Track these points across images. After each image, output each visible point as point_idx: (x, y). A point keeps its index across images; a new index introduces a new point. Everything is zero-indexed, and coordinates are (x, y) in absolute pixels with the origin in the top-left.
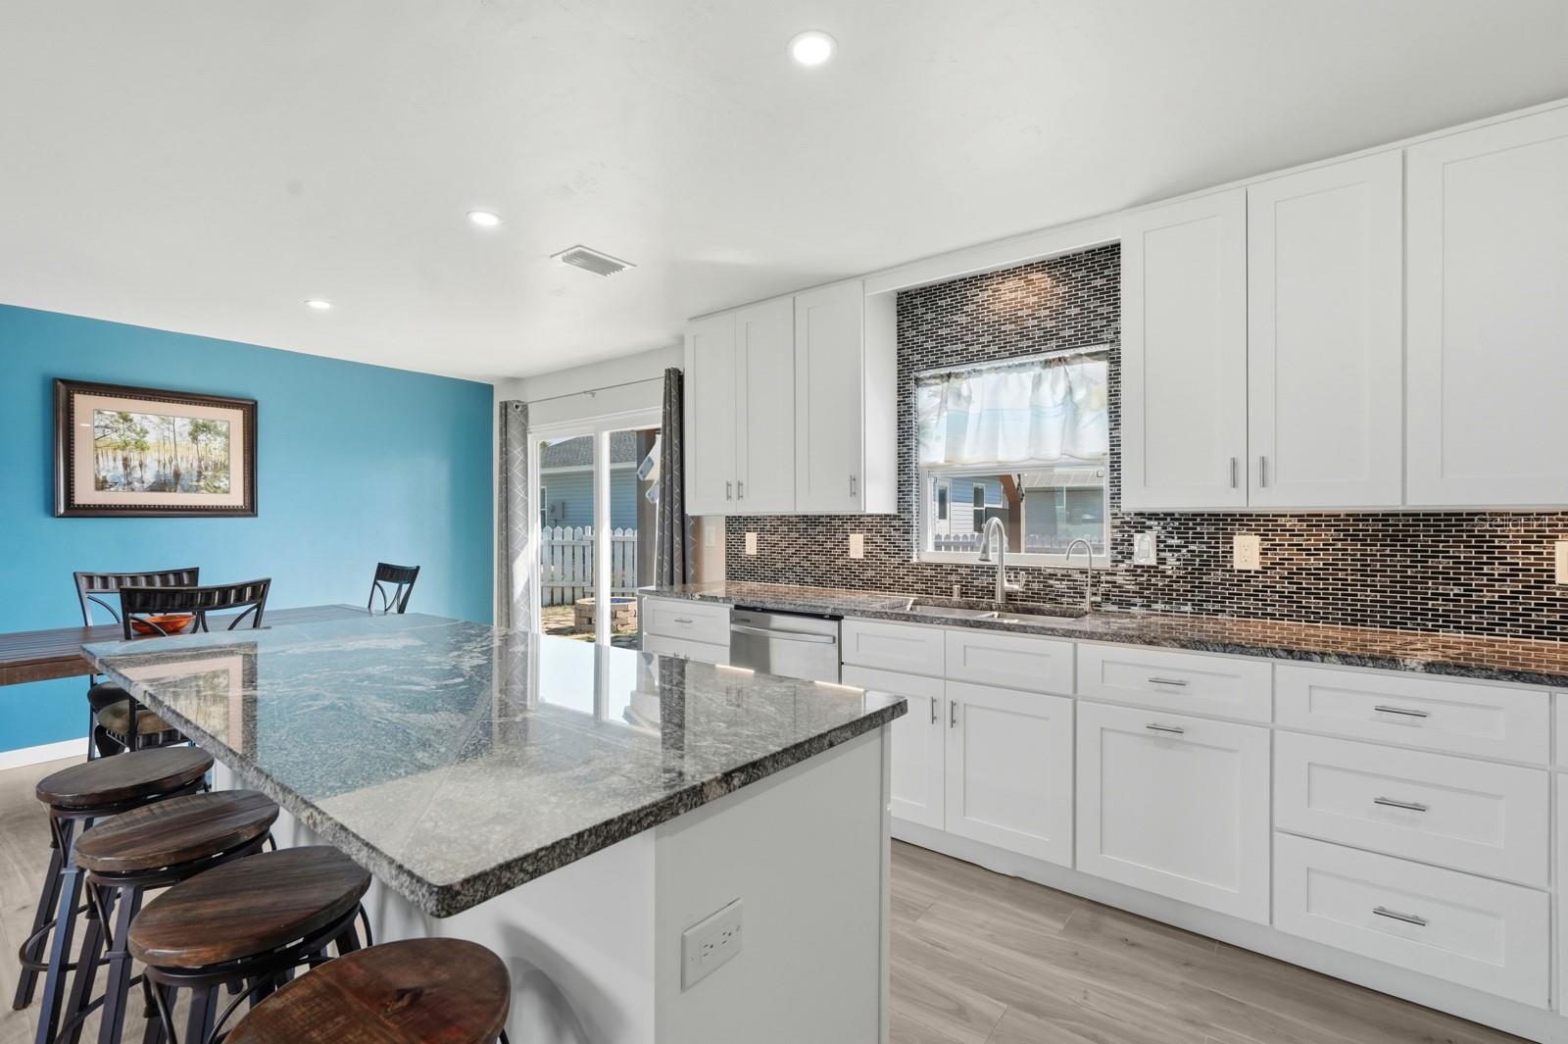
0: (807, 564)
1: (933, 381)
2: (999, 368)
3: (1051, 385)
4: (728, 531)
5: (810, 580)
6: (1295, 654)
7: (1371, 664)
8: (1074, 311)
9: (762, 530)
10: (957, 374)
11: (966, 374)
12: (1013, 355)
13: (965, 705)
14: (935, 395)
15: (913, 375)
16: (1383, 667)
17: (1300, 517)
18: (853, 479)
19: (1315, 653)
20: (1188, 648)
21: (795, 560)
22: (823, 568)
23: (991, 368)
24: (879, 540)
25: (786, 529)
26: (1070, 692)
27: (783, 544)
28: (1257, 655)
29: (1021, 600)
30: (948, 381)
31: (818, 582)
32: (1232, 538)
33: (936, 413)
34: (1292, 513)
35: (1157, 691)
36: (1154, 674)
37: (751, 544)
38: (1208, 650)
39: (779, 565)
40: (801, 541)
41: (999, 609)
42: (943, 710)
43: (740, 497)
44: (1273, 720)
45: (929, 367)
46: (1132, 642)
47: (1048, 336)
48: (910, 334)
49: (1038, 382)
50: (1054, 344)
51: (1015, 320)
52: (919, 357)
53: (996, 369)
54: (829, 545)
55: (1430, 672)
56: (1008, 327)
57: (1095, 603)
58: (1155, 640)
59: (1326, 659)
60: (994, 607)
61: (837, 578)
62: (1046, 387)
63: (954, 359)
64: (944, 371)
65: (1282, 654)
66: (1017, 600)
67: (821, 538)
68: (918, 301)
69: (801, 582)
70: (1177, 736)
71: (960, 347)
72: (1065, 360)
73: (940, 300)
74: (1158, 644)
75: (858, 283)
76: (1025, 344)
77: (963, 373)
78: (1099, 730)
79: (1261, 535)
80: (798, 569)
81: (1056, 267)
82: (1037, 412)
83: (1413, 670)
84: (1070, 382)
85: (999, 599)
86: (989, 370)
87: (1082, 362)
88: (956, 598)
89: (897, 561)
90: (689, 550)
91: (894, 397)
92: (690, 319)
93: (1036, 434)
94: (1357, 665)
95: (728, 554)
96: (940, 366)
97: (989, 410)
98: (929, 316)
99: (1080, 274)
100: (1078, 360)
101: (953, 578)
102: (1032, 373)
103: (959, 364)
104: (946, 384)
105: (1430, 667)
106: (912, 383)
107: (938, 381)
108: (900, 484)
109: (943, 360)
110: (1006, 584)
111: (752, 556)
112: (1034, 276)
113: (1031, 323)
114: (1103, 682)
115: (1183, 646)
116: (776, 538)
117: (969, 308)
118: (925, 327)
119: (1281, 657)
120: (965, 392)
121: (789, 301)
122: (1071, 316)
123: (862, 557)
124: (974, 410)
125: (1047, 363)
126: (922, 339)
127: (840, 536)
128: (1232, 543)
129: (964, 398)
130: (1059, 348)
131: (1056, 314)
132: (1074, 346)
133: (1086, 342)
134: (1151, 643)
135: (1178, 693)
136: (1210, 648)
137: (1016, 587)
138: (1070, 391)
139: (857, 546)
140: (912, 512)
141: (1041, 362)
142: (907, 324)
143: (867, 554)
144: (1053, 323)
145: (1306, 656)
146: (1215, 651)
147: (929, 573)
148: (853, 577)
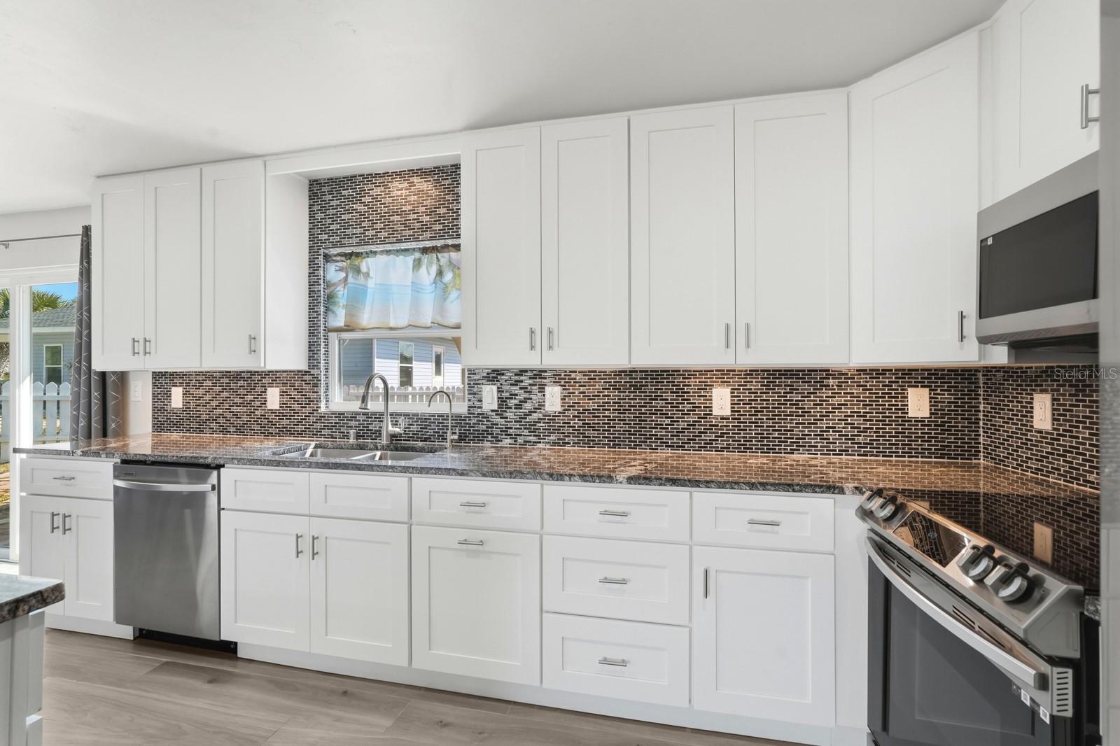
0: (229, 415)
1: (339, 258)
2: (390, 251)
3: (427, 268)
4: (154, 385)
5: (232, 429)
6: (554, 476)
7: (597, 481)
8: (443, 210)
9: (188, 385)
10: (358, 253)
11: (365, 255)
12: (399, 241)
13: (326, 538)
14: (341, 269)
15: (322, 251)
16: (605, 482)
17: (584, 373)
18: (253, 338)
19: (566, 475)
20: (487, 477)
21: (219, 411)
22: (245, 418)
23: (383, 251)
24: (293, 393)
25: (210, 383)
26: (405, 519)
27: (207, 397)
28: (531, 479)
29: (404, 440)
30: (350, 259)
31: (240, 431)
32: (544, 388)
33: (343, 285)
34: (580, 370)
35: (467, 512)
36: (465, 499)
37: (177, 398)
38: (500, 477)
39: (204, 417)
40: (225, 394)
41: (383, 448)
42: (305, 545)
43: (145, 353)
44: (542, 527)
45: (334, 246)
46: (449, 474)
47: (425, 228)
48: (319, 216)
49: (417, 264)
50: (428, 234)
51: (401, 213)
52: (326, 237)
53: (387, 251)
54: (250, 398)
55: (630, 484)
56: (395, 218)
57: (454, 440)
58: (465, 472)
59: (572, 479)
60: (379, 448)
61: (257, 427)
62: (423, 269)
63: (355, 240)
64: (348, 250)
65: (547, 477)
66: (401, 440)
67: (242, 391)
68: (325, 189)
69: (225, 431)
70: (480, 548)
71: (359, 231)
72: (437, 249)
73: (343, 190)
74: (467, 475)
75: (259, 162)
76: (408, 233)
77: (362, 253)
78: (428, 548)
79: (561, 386)
80: (221, 420)
81: (431, 175)
82: (416, 288)
83: (621, 482)
84: (440, 266)
85: (385, 441)
86: (382, 252)
87: (449, 252)
88: (352, 441)
89: (308, 410)
90: (111, 403)
91: (305, 270)
92: (99, 177)
93: (416, 305)
94: (590, 482)
95: (154, 408)
96: (343, 245)
97: (380, 284)
98: (334, 203)
99: (447, 182)
100: (446, 250)
101: (353, 423)
102: (413, 257)
103: (358, 245)
104: (349, 261)
105: (632, 480)
106: (321, 258)
107: (343, 258)
108: (310, 345)
109: (346, 241)
110: (390, 428)
111: (178, 409)
112: (415, 180)
113: (412, 216)
114: (430, 509)
115: (484, 475)
116: (201, 391)
117: (366, 199)
118: (332, 212)
119: (545, 480)
120: (364, 269)
121: (196, 170)
122: (440, 214)
123: (279, 408)
124: (371, 283)
125: (425, 251)
126: (329, 221)
127: (259, 389)
128: (544, 392)
129: (363, 274)
130: (432, 238)
131: (431, 212)
132: (442, 238)
133: (451, 235)
134: (462, 474)
135: (481, 513)
136: (501, 475)
137: (397, 430)
138: (440, 273)
139: (274, 398)
140: (320, 369)
141: (420, 248)
142: (316, 208)
143: (283, 405)
144: (428, 218)
145: (560, 477)
146: (504, 477)
147: (334, 420)
148: (270, 426)
